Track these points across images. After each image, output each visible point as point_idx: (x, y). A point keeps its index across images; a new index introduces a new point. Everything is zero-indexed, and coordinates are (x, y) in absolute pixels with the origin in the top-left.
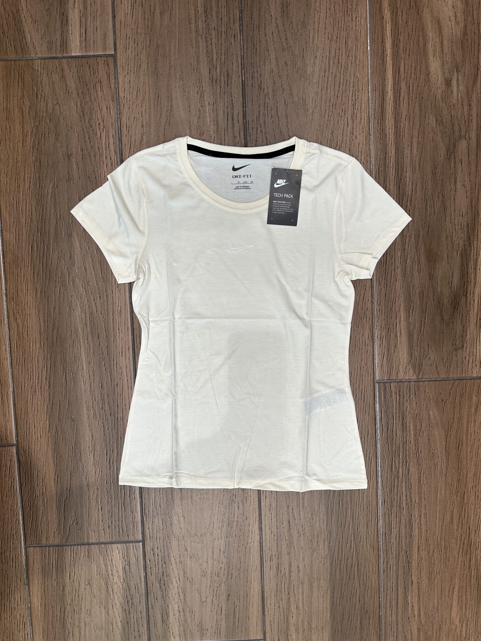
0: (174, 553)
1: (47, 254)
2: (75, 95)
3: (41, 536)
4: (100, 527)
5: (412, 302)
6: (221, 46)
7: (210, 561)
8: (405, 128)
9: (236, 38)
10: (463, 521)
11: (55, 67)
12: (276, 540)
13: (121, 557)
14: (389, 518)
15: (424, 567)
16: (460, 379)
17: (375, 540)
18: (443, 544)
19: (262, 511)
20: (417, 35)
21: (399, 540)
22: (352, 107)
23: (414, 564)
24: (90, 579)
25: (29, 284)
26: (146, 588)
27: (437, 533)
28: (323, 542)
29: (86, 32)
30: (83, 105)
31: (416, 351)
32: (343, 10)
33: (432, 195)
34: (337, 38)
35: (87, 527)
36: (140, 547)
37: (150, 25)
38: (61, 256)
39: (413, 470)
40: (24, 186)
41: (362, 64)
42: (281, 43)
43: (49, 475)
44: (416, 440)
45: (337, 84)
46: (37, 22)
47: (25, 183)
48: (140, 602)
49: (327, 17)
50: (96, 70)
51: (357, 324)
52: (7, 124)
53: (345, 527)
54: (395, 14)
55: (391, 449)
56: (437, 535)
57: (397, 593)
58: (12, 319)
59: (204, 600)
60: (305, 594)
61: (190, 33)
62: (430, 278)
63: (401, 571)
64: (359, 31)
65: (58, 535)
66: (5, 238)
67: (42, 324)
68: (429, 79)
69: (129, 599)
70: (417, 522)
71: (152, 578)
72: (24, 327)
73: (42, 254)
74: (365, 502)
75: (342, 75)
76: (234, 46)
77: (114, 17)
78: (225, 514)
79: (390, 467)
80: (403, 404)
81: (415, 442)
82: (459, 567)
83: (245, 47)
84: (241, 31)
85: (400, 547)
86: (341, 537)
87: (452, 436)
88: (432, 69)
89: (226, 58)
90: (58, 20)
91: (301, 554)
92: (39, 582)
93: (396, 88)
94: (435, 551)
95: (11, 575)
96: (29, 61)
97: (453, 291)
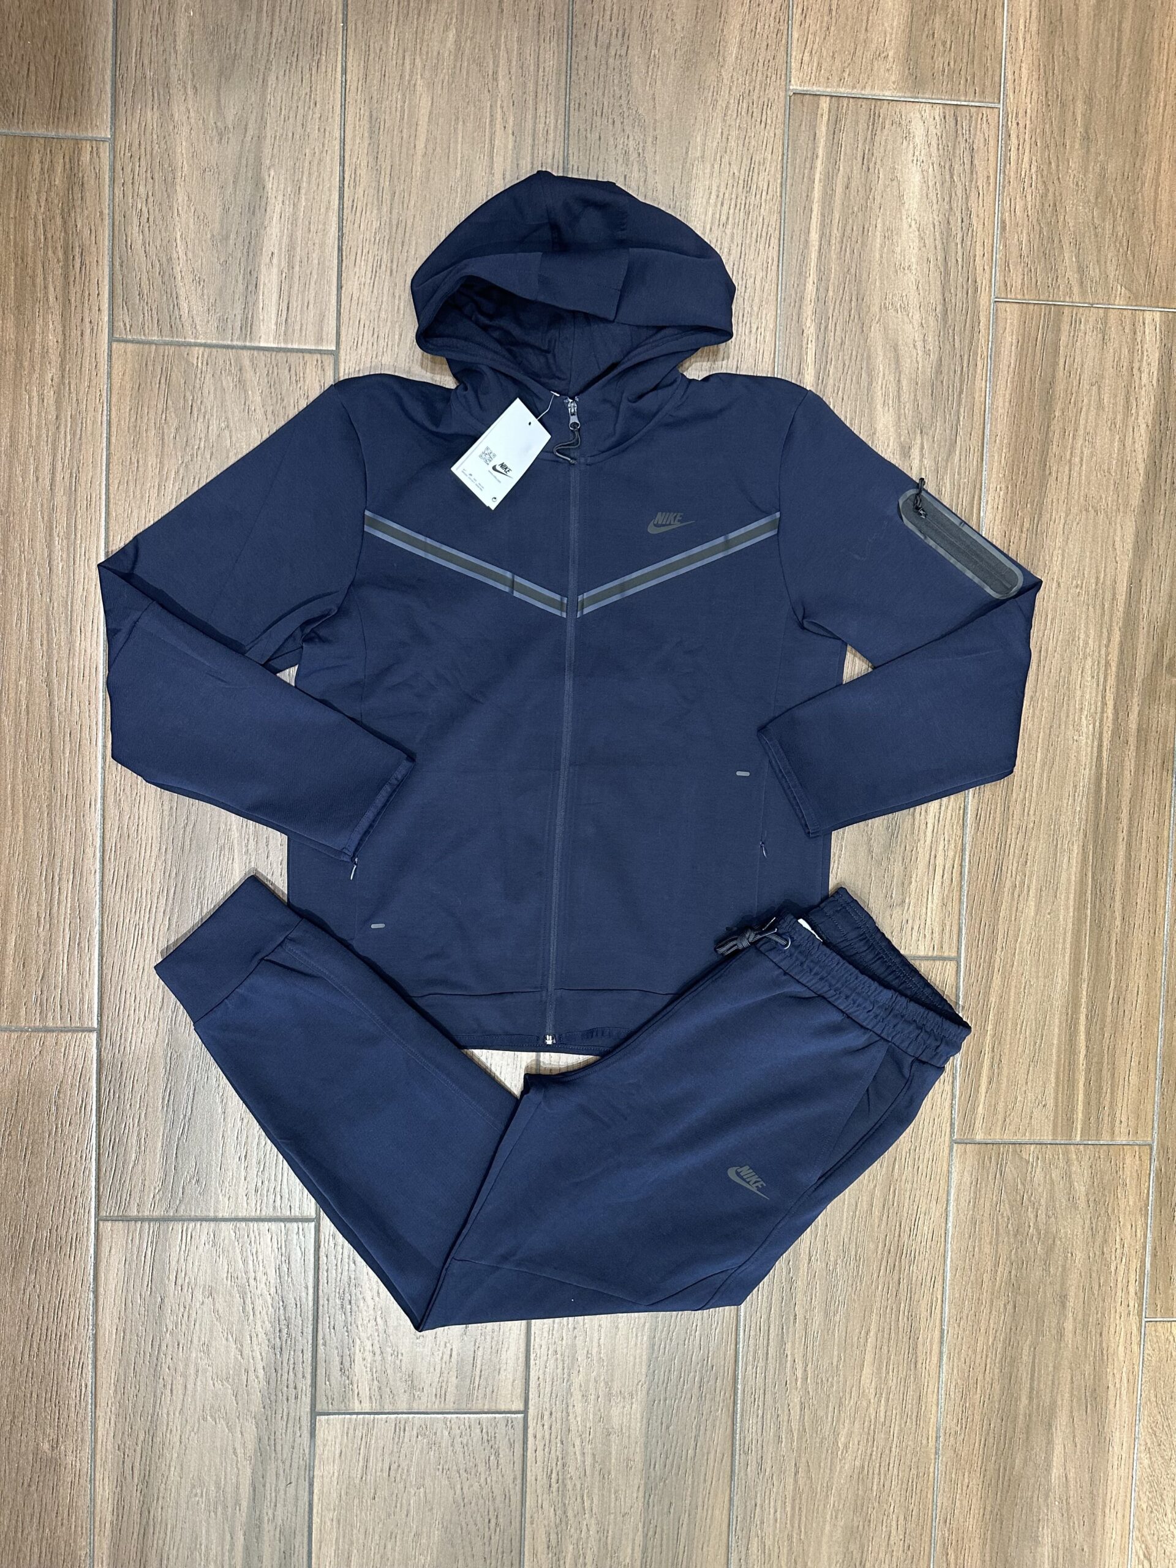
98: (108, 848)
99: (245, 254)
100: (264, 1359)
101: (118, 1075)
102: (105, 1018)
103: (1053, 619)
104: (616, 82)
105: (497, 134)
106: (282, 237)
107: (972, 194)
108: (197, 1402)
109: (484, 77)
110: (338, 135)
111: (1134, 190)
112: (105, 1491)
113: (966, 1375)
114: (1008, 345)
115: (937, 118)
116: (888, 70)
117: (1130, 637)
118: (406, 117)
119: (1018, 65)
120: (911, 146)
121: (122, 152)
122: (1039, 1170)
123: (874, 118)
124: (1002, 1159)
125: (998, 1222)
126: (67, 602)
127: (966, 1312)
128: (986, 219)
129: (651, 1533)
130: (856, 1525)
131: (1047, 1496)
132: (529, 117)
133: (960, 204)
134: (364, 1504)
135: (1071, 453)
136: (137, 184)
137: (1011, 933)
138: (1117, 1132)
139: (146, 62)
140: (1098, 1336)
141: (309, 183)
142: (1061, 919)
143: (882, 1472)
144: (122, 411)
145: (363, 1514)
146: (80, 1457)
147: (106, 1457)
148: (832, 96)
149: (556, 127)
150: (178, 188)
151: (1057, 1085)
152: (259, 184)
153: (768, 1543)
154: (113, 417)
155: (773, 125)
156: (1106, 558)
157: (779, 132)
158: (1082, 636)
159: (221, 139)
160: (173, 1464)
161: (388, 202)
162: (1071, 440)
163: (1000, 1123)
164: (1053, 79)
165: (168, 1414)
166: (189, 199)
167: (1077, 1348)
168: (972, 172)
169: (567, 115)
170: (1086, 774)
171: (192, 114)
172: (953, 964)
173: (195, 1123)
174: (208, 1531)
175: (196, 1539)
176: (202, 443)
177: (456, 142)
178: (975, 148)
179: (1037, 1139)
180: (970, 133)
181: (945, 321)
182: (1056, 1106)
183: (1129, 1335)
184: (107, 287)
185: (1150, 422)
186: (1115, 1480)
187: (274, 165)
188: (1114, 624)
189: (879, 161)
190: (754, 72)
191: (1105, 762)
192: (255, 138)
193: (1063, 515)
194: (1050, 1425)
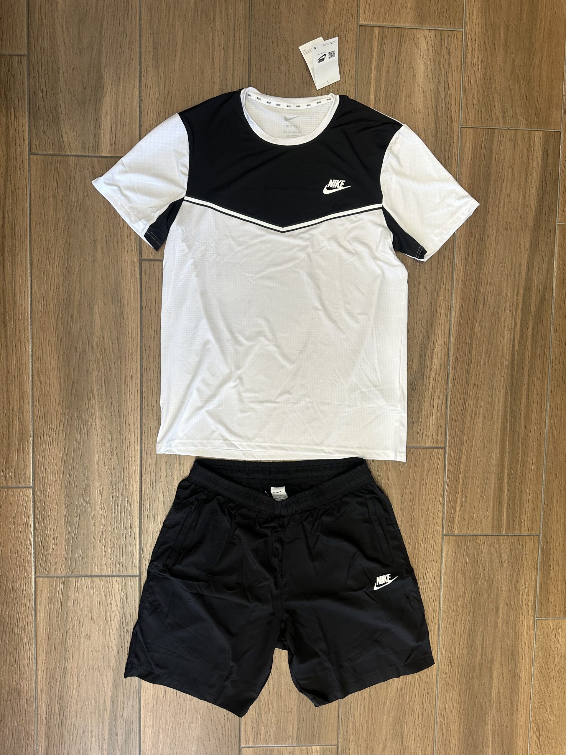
98: (35, 400)
99: (94, 110)
100: (116, 642)
101: (43, 509)
102: (36, 481)
103: (490, 283)
104: (274, 21)
105: (215, 48)
106: (111, 102)
107: (450, 74)
108: (85, 662)
109: (208, 20)
110: (138, 51)
111: (529, 71)
112: (42, 704)
113: (451, 645)
114: (467, 149)
115: (432, 37)
116: (408, 13)
117: (528, 291)
118: (171, 41)
119: (471, 10)
120: (419, 51)
121: (33, 61)
122: (485, 548)
123: (401, 37)
124: (467, 543)
125: (465, 572)
126: (12, 282)
127: (450, 615)
128: (457, 87)
129: (301, 721)
130: (398, 716)
131: (490, 702)
132: (231, 40)
133: (443, 80)
134: (165, 709)
135: (499, 202)
136: (40, 77)
137: (471, 435)
138: (522, 529)
139: (43, 16)
140: (514, 626)
141: (124, 75)
142: (495, 428)
143: (411, 691)
144: (36, 189)
145: (165, 713)
146: (30, 688)
147: (42, 688)
148: (380, 27)
149: (244, 45)
150: (60, 79)
151: (493, 508)
152: (100, 77)
153: (357, 725)
154: (32, 191)
155: (351, 42)
156: (516, 253)
157: (354, 45)
158: (505, 291)
159: (81, 54)
160: (74, 690)
161: (163, 84)
162: (499, 195)
163: (466, 526)
164: (489, 17)
165: (71, 668)
166: (66, 84)
167: (504, 632)
168: (449, 63)
169: (250, 38)
170: (507, 358)
171: (66, 42)
172: (444, 450)
173: (81, 530)
174: (91, 723)
175: (86, 726)
176: (75, 203)
177: (196, 53)
178: (451, 52)
179: (484, 533)
180: (448, 44)
181: (437, 138)
182: (493, 517)
183: (529, 626)
184: (27, 128)
185: (537, 186)
186: (523, 694)
187: (107, 66)
188: (520, 285)
189: (403, 59)
190: (342, 15)
191: (516, 352)
192: (98, 53)
193: (495, 232)
194: (491, 669)
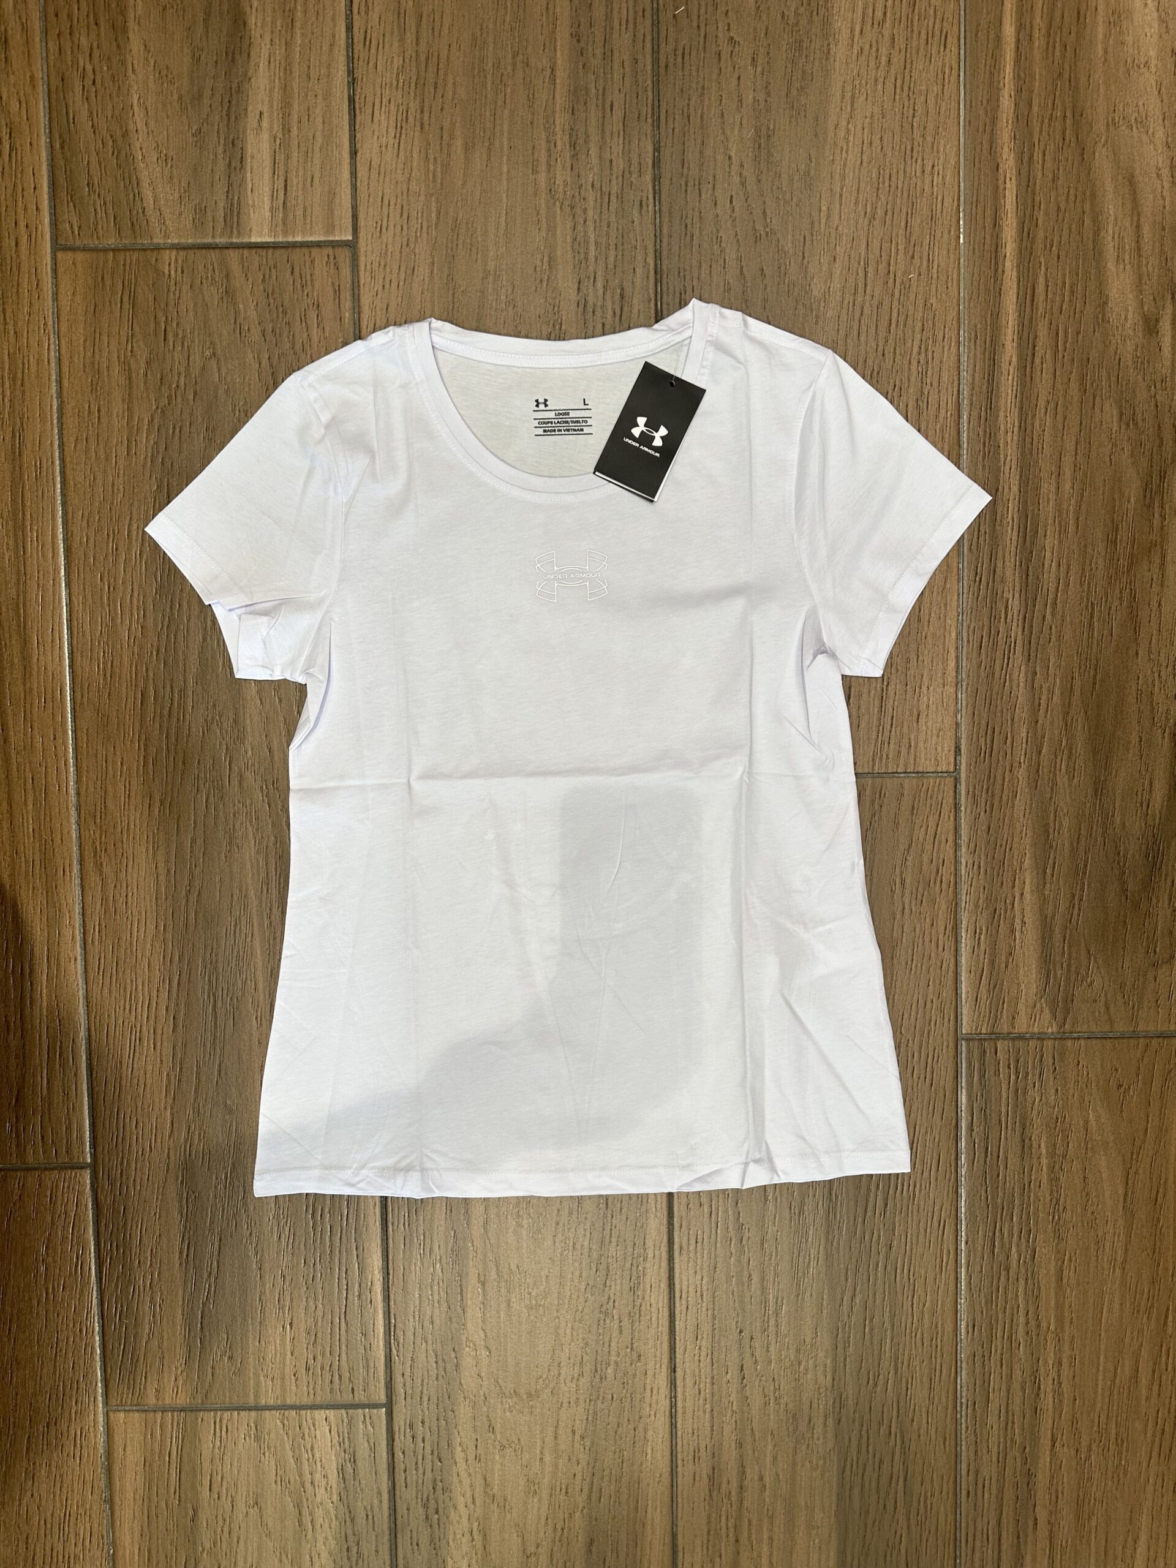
0: (464, 1435)
1: (179, 712)
2: (256, 334)
3: (145, 1388)
4: (287, 1371)
5: (1051, 847)
6: (609, 226)
7: (547, 1458)
8: (1044, 431)
9: (645, 208)
10: (1164, 1378)
11: (210, 268)
12: (708, 1410)
13: (335, 1441)
14: (984, 1366)
15: (1065, 1485)
16: (1162, 1036)
17: (949, 1417)
18: (1113, 1432)
19: (678, 1342)
20: (1080, 210)
21: (1007, 1418)
22: (919, 379)
23: (1042, 1478)
24: (259, 1491)
25: (134, 783)
26: (392, 1518)
27: (1099, 1405)
28: (821, 1420)
29: (286, 186)
30: (275, 362)
31: (1058, 965)
32: (903, 147)
33: (1106, 594)
34: (886, 214)
35: (254, 1367)
36: (379, 1417)
37: (439, 174)
38: (213, 719)
39: (1045, 1251)
40: (129, 549)
41: (943, 278)
42: (751, 222)
43: (169, 1241)
44: (1054, 1180)
45: (884, 324)
46: (169, 161)
47: (130, 543)
48: (377, 1551)
49: (865, 164)
50: (309, 277)
51: (919, 897)
52: (93, 402)
53: (876, 1385)
54: (1026, 159)
55: (993, 1198)
56: (1097, 1410)
57: (999, 1546)
58: (90, 865)
59: (532, 1549)
60: (775, 1543)
61: (535, 195)
62: (1096, 791)
63: (1009, 1495)
64: (940, 198)
65: (185, 1383)
66: (79, 672)
67: (162, 878)
68: (1104, 315)
69: (351, 1543)
70: (1050, 1378)
71: (407, 1495)
72: (118, 886)
73: (166, 712)
74: (926, 1326)
75: (895, 303)
76: (638, 229)
77: (354, 153)
78: (587, 1344)
79: (988, 1242)
80: (1025, 1093)
81: (1052, 1186)
82: (1150, 1488)
83: (665, 231)
84: (657, 193)
85: (1009, 1436)
86: (867, 1410)
87: (1141, 1171)
88: (1113, 293)
89: (619, 257)
90: (220, 156)
91: (770, 1447)
92: (137, 1497)
93: (1025, 334)
94: (1094, 1447)
95: (70, 1477)
96: (148, 252)
97: (1151, 823)
